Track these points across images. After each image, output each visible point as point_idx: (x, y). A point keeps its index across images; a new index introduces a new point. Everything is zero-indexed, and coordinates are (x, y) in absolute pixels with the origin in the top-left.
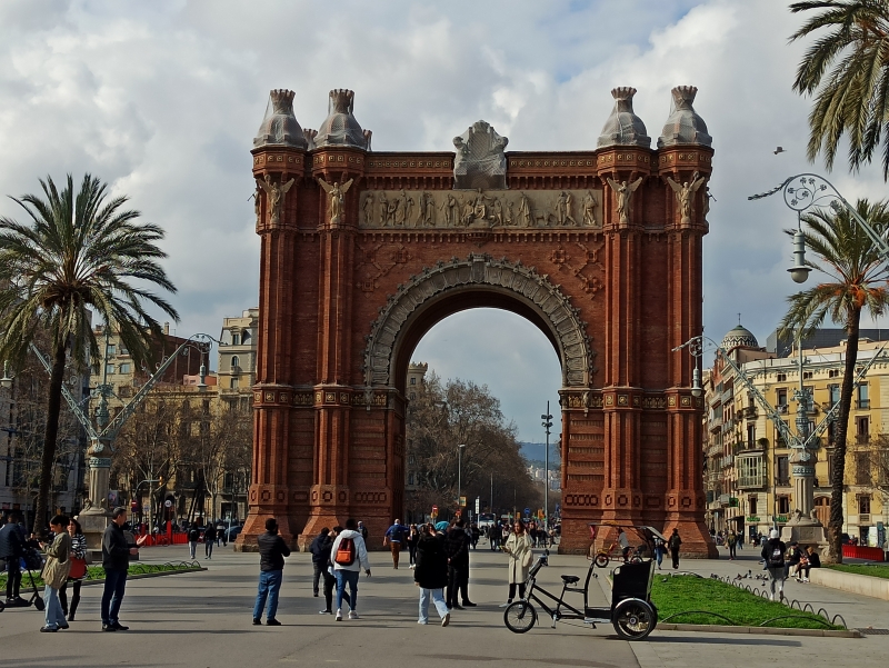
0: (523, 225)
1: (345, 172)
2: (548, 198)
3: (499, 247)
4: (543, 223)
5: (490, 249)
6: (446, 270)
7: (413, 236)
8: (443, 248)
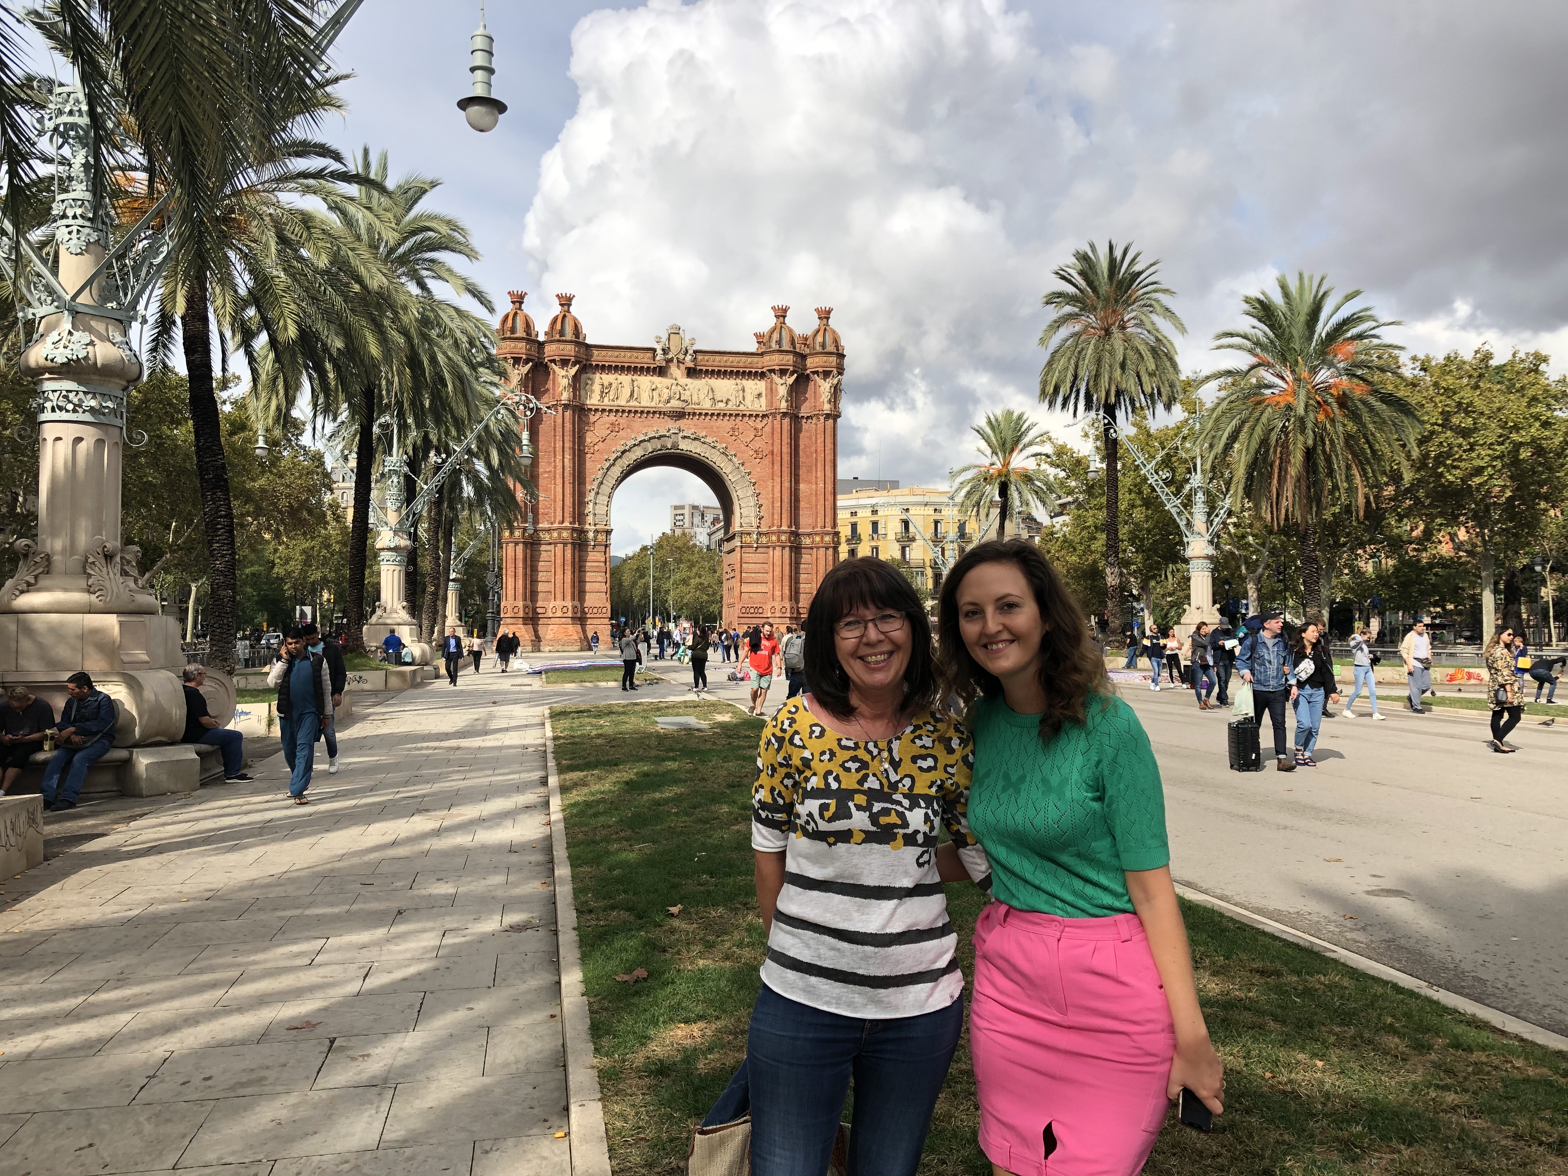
0: (707, 405)
1: (573, 359)
2: (725, 387)
3: (689, 421)
4: (721, 405)
5: (682, 423)
6: (650, 439)
7: (623, 411)
8: (647, 423)
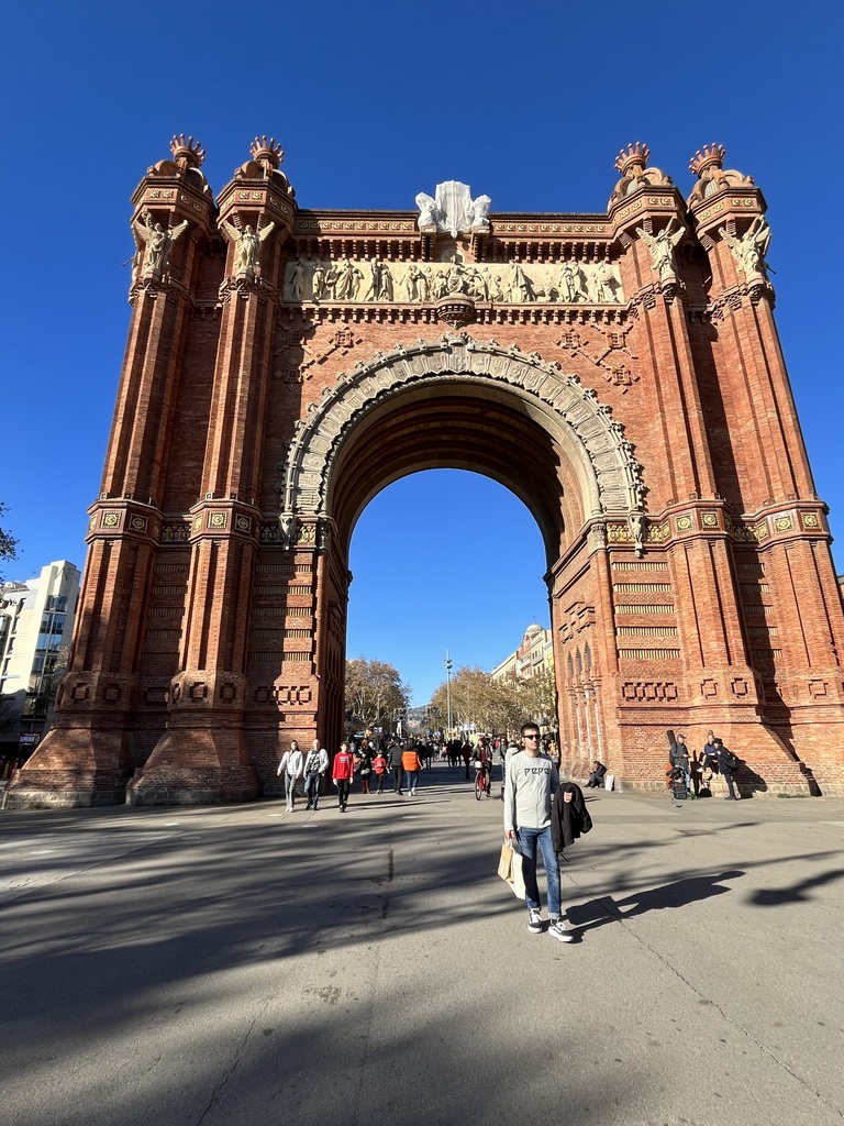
0: (517, 296)
1: (263, 212)
3: (485, 327)
4: (544, 299)
5: (471, 329)
6: (411, 355)
7: (360, 312)
8: (404, 330)
